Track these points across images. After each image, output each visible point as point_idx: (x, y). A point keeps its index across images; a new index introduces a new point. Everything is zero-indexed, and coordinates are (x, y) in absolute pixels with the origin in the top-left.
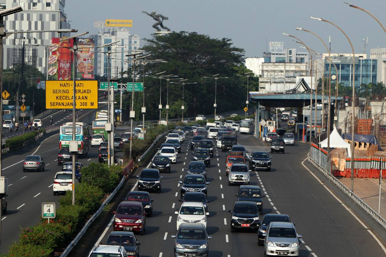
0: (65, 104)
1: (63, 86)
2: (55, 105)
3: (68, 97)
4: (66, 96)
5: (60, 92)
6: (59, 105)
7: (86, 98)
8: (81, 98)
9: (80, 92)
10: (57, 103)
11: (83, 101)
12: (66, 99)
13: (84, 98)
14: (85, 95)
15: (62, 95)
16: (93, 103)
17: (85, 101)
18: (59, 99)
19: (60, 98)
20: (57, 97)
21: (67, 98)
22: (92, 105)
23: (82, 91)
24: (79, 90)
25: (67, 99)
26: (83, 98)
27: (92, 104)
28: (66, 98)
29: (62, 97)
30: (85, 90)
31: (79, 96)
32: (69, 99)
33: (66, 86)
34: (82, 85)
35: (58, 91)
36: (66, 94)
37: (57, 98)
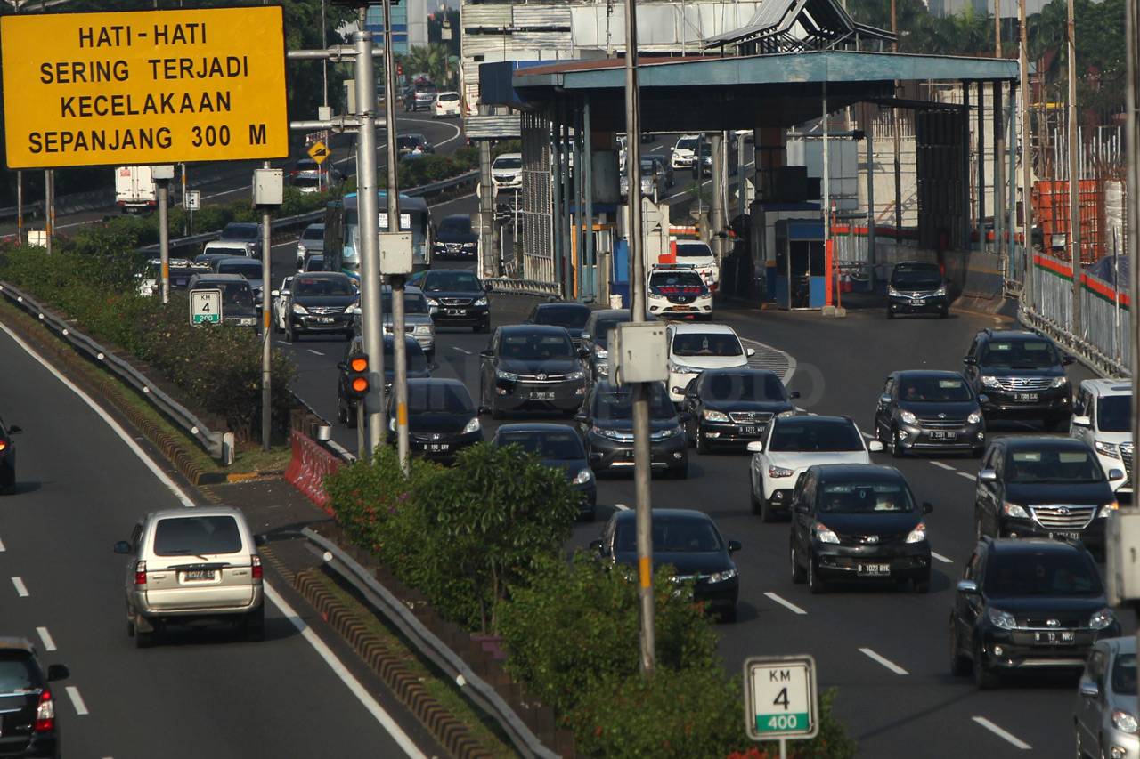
0: (110, 140)
1: (95, 42)
2: (58, 145)
3: (124, 101)
4: (114, 97)
5: (80, 73)
6: (78, 145)
7: (224, 102)
8: (196, 106)
9: (188, 69)
10: (67, 138)
11: (205, 119)
12: (114, 113)
13: (214, 105)
14: (215, 85)
15: (92, 89)
16: (262, 127)
17: (217, 118)
18: (77, 111)
19: (82, 106)
20: (68, 106)
21: (117, 109)
22: (258, 142)
23: (198, 67)
24: (182, 61)
25: (121, 113)
26: (206, 104)
27: (258, 134)
28: (114, 105)
29: (91, 102)
30: (216, 60)
31: (187, 96)
32: (130, 113)
33: (113, 40)
34: (198, 31)
35: (69, 68)
36: (112, 88)
37: (66, 106)
